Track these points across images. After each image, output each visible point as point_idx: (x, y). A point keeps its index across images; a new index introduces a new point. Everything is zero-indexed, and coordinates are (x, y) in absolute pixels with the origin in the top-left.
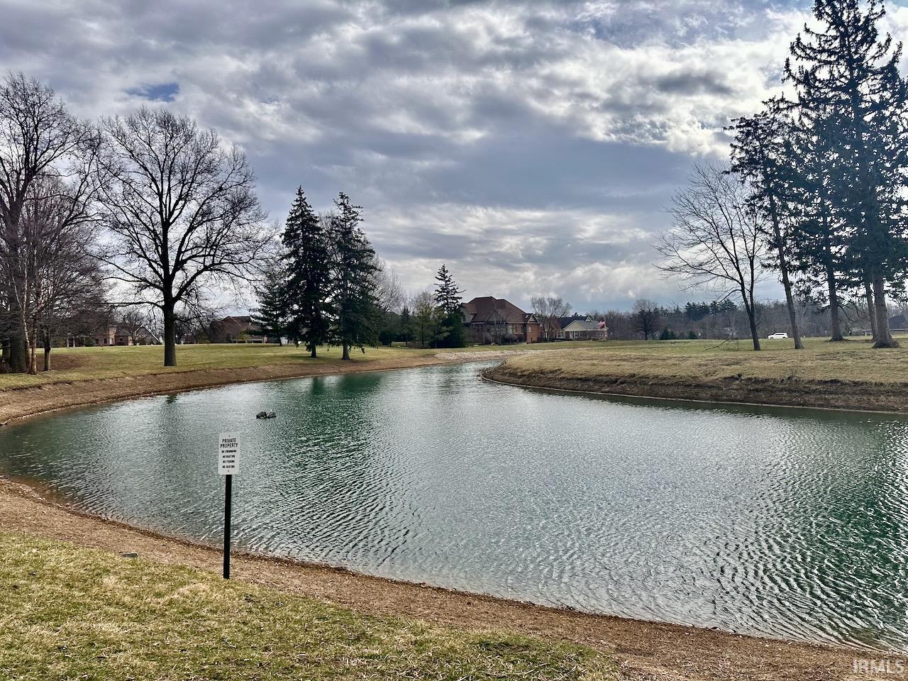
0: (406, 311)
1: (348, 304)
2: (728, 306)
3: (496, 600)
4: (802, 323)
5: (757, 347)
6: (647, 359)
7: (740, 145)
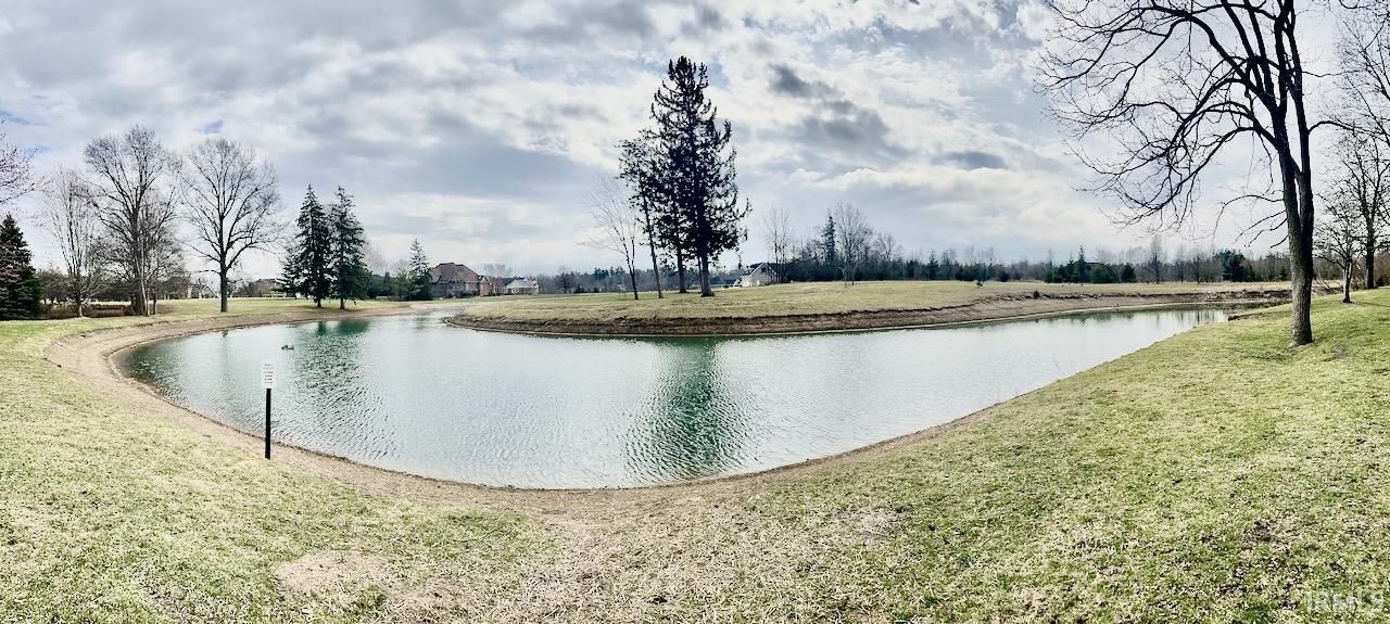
0: (387, 274)
1: (344, 269)
2: (620, 272)
3: (459, 484)
4: (663, 281)
5: (637, 298)
6: (565, 308)
7: (625, 159)
